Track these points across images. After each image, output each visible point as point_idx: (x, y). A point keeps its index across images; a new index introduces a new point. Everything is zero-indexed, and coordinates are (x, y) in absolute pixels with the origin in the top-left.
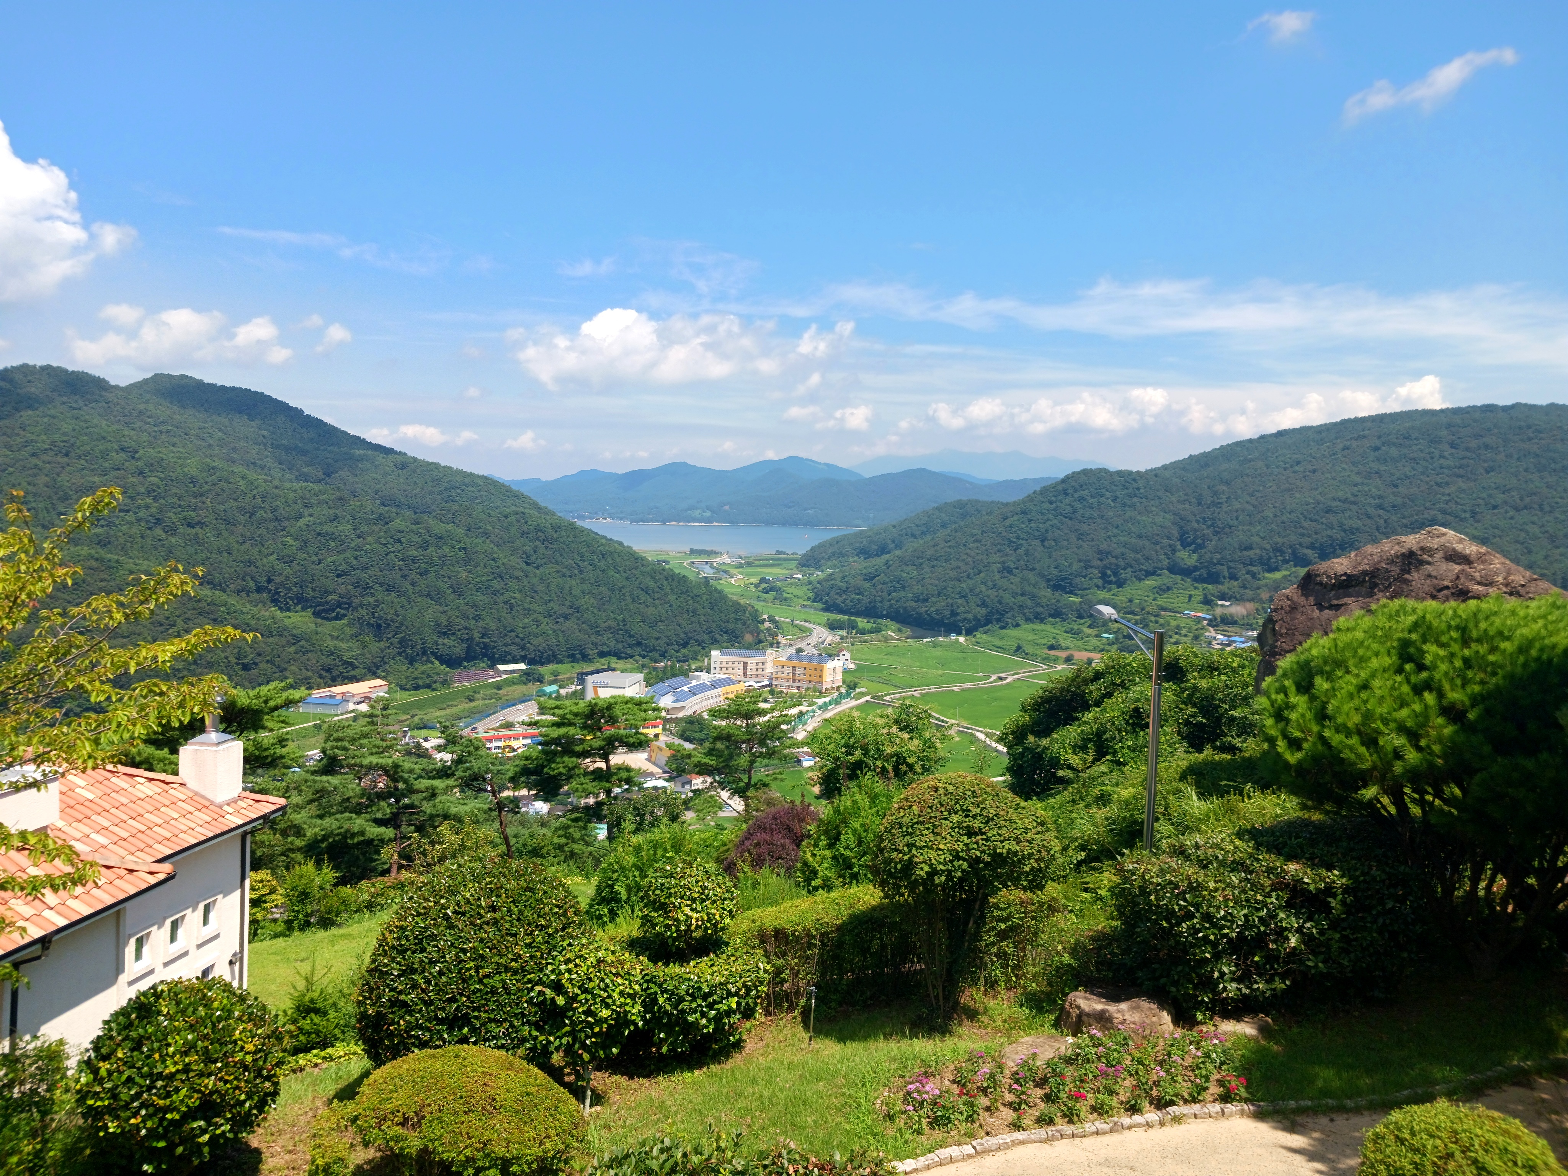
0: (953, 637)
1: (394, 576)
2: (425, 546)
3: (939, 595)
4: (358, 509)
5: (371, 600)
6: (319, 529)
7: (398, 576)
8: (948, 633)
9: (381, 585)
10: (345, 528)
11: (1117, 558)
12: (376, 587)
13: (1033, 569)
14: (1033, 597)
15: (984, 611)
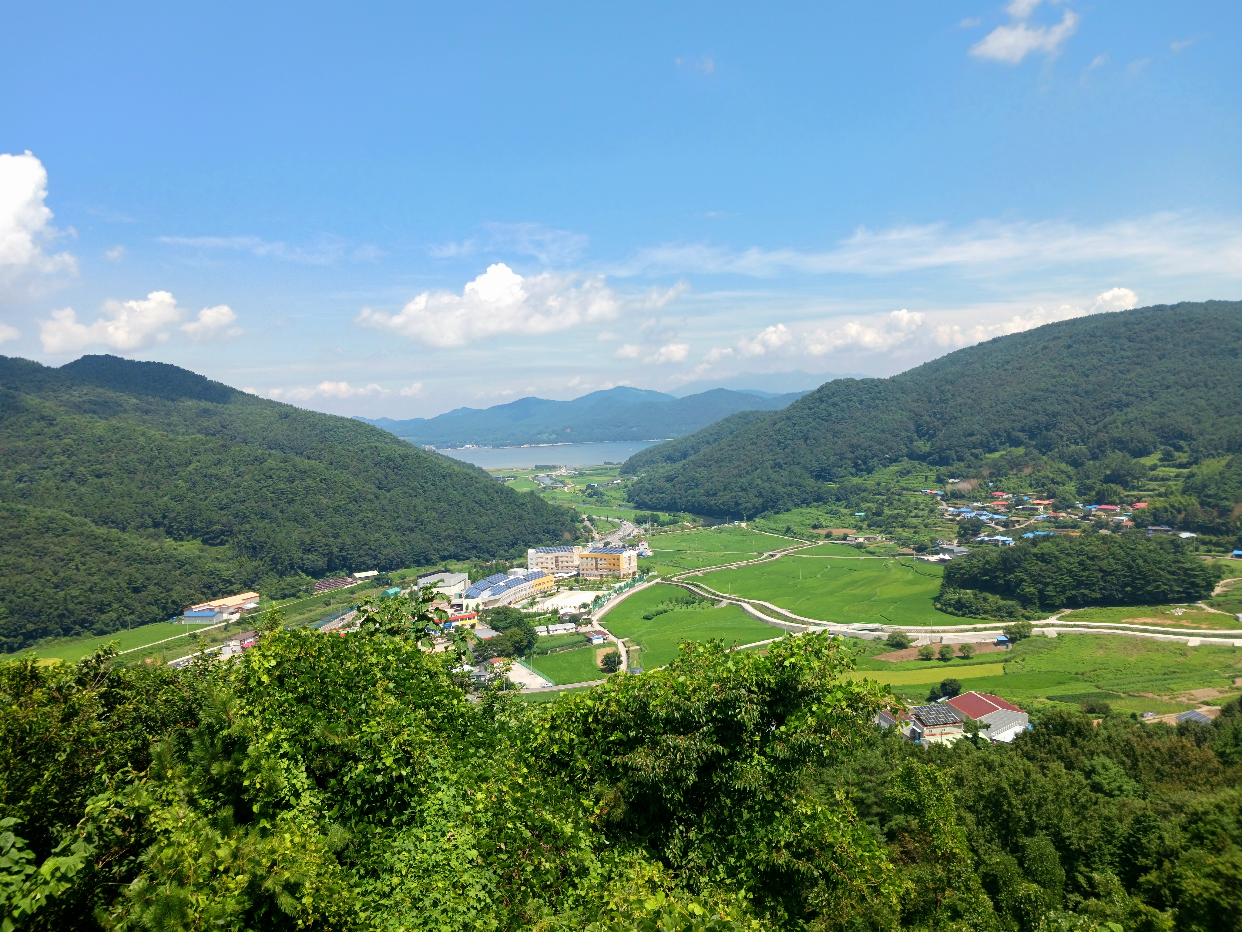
0: (737, 523)
1: (267, 506)
2: (291, 479)
3: (725, 489)
4: (237, 454)
5: (248, 527)
6: (205, 471)
7: (270, 506)
8: (732, 521)
9: (256, 514)
10: (227, 470)
11: (865, 450)
12: (253, 516)
13: (799, 463)
14: (799, 486)
15: (761, 500)
